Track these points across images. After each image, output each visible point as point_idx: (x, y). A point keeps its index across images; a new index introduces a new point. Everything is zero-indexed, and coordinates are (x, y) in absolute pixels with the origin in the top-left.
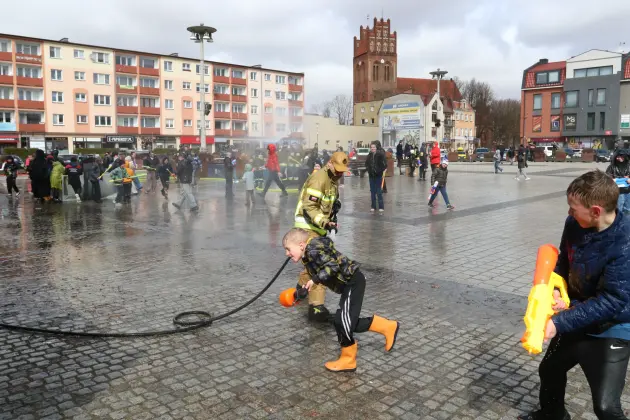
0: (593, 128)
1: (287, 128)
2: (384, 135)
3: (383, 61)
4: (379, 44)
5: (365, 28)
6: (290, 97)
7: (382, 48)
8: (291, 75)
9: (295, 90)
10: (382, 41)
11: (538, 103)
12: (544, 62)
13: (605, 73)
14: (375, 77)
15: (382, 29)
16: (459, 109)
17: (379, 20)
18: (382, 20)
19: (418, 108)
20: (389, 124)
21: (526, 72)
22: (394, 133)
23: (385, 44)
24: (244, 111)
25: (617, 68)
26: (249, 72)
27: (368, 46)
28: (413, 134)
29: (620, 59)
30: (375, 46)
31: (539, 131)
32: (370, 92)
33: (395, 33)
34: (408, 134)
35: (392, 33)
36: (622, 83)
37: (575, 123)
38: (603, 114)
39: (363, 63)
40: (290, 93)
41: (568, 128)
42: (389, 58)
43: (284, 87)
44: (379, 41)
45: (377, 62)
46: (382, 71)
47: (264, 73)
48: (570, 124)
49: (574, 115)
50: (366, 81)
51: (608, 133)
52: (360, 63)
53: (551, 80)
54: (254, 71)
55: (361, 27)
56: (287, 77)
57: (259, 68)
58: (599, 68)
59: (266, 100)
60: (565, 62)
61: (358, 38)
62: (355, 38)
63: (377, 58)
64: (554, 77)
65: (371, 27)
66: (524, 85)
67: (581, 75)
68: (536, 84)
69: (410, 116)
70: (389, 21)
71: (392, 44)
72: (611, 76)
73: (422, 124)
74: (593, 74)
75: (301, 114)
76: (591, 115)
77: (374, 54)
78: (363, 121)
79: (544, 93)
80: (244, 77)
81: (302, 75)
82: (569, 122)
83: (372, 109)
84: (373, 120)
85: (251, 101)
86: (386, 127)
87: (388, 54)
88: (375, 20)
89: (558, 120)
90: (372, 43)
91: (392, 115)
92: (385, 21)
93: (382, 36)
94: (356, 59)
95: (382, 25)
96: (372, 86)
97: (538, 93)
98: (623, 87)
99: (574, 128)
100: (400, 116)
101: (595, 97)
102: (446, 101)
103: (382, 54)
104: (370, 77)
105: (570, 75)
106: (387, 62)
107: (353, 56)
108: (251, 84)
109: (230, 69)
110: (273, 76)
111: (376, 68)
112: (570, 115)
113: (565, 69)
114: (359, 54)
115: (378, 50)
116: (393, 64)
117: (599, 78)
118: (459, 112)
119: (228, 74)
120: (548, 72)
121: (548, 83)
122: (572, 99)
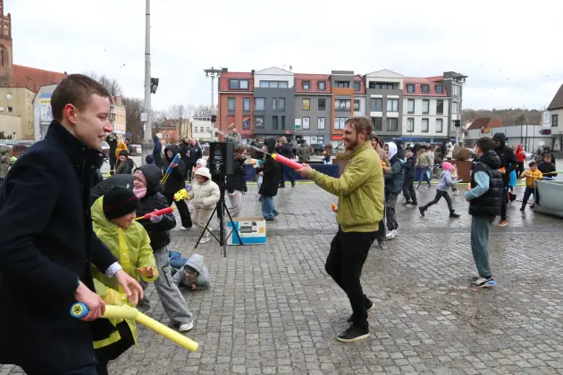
0: (277, 128)
2: (42, 126)
11: (231, 105)
12: (225, 70)
13: (283, 86)
20: (49, 114)
25: (291, 85)
29: (292, 78)
35: (5, 14)
36: (295, 95)
37: (263, 123)
38: (283, 117)
41: (258, 127)
42: (3, 42)
48: (259, 124)
49: (262, 117)
51: (288, 132)
53: (241, 87)
58: (278, 82)
64: (244, 85)
66: (220, 89)
67: (265, 85)
68: (230, 89)
71: (5, 27)
72: (287, 89)
74: (274, 86)
76: (275, 118)
79: (237, 97)
82: (258, 122)
83: (9, 96)
84: (10, 109)
86: (43, 118)
87: (3, 36)
89: (249, 120)
97: (231, 97)
98: (296, 98)
99: (262, 127)
101: (278, 104)
105: (257, 85)
112: (259, 117)
113: (253, 79)
116: (9, 49)
117: (278, 90)
120: (240, 80)
121: (239, 89)
122: (260, 104)
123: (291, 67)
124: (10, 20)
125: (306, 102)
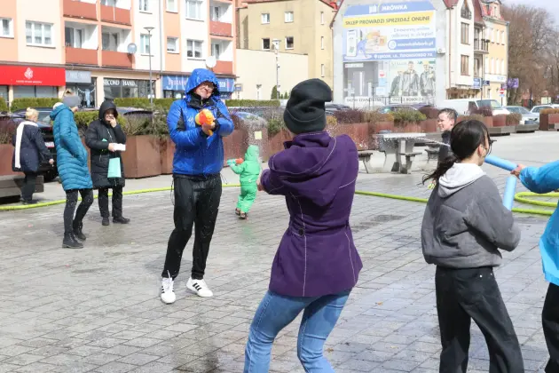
2: (346, 71)
16: (489, 18)
19: (433, 14)
20: (360, 47)
22: (371, 67)
28: (420, 70)
34: (405, 68)
69: (413, 30)
73: (440, 46)
78: (267, 43)
83: (288, 17)
84: (290, 42)
86: (351, 56)
91: (368, 29)
100: (388, 31)
118: (490, 25)
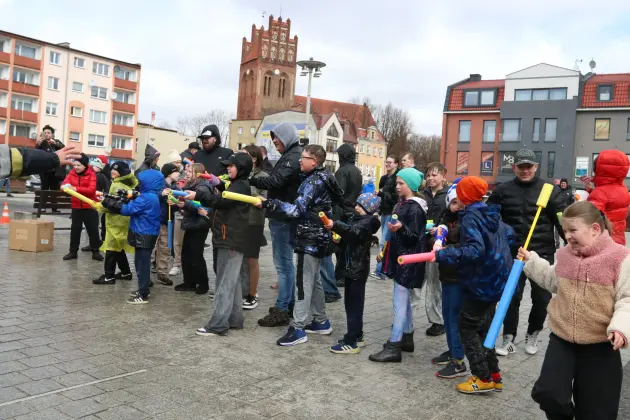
1: (107, 142)
3: (277, 72)
4: (273, 49)
5: (258, 27)
6: (115, 96)
7: (278, 54)
8: (119, 64)
9: (126, 88)
10: (277, 46)
11: (465, 132)
12: (475, 78)
13: (557, 96)
14: (266, 91)
15: (279, 31)
16: (365, 138)
17: (276, 19)
18: (280, 19)
21: (451, 89)
23: (282, 50)
24: (34, 109)
25: (573, 92)
26: (47, 50)
27: (260, 51)
29: (576, 81)
30: (269, 52)
31: (465, 173)
32: (258, 109)
33: (296, 38)
35: (292, 37)
36: (578, 112)
38: (552, 154)
39: (252, 72)
40: (115, 91)
41: (504, 171)
42: (286, 69)
43: (107, 81)
44: (274, 45)
45: (270, 73)
46: (275, 85)
47: (73, 55)
48: (508, 166)
49: (513, 153)
50: (253, 96)
52: (248, 72)
53: (483, 103)
54: (59, 51)
55: (254, 26)
56: (112, 66)
57: (65, 48)
58: (550, 90)
59: (74, 97)
60: (503, 81)
61: (249, 40)
62: (244, 39)
63: (270, 66)
64: (488, 98)
65: (266, 29)
66: (447, 107)
67: (524, 97)
68: (464, 107)
70: (289, 21)
71: (291, 52)
72: (565, 103)
74: (541, 97)
75: (131, 123)
77: (267, 60)
79: (474, 119)
80: (38, 56)
81: (138, 67)
82: (506, 163)
85: (46, 95)
87: (286, 63)
88: (271, 18)
89: (492, 159)
90: (265, 47)
92: (284, 20)
93: (278, 39)
94: (244, 65)
95: (279, 27)
96: (261, 102)
97: (465, 119)
98: (581, 118)
101: (543, 130)
102: (347, 127)
103: (276, 62)
104: (259, 90)
105: (509, 96)
106: (283, 74)
107: (240, 63)
108: (49, 69)
109: (13, 41)
110: (88, 62)
111: (268, 79)
112: (507, 153)
113: (503, 88)
114: (248, 60)
115: (273, 57)
116: (291, 77)
117: (548, 103)
118: (366, 143)
119: (8, 48)
120: (480, 90)
121: (479, 106)
122: (511, 132)
123: (593, 64)
124: (296, 44)
125: (602, 125)
